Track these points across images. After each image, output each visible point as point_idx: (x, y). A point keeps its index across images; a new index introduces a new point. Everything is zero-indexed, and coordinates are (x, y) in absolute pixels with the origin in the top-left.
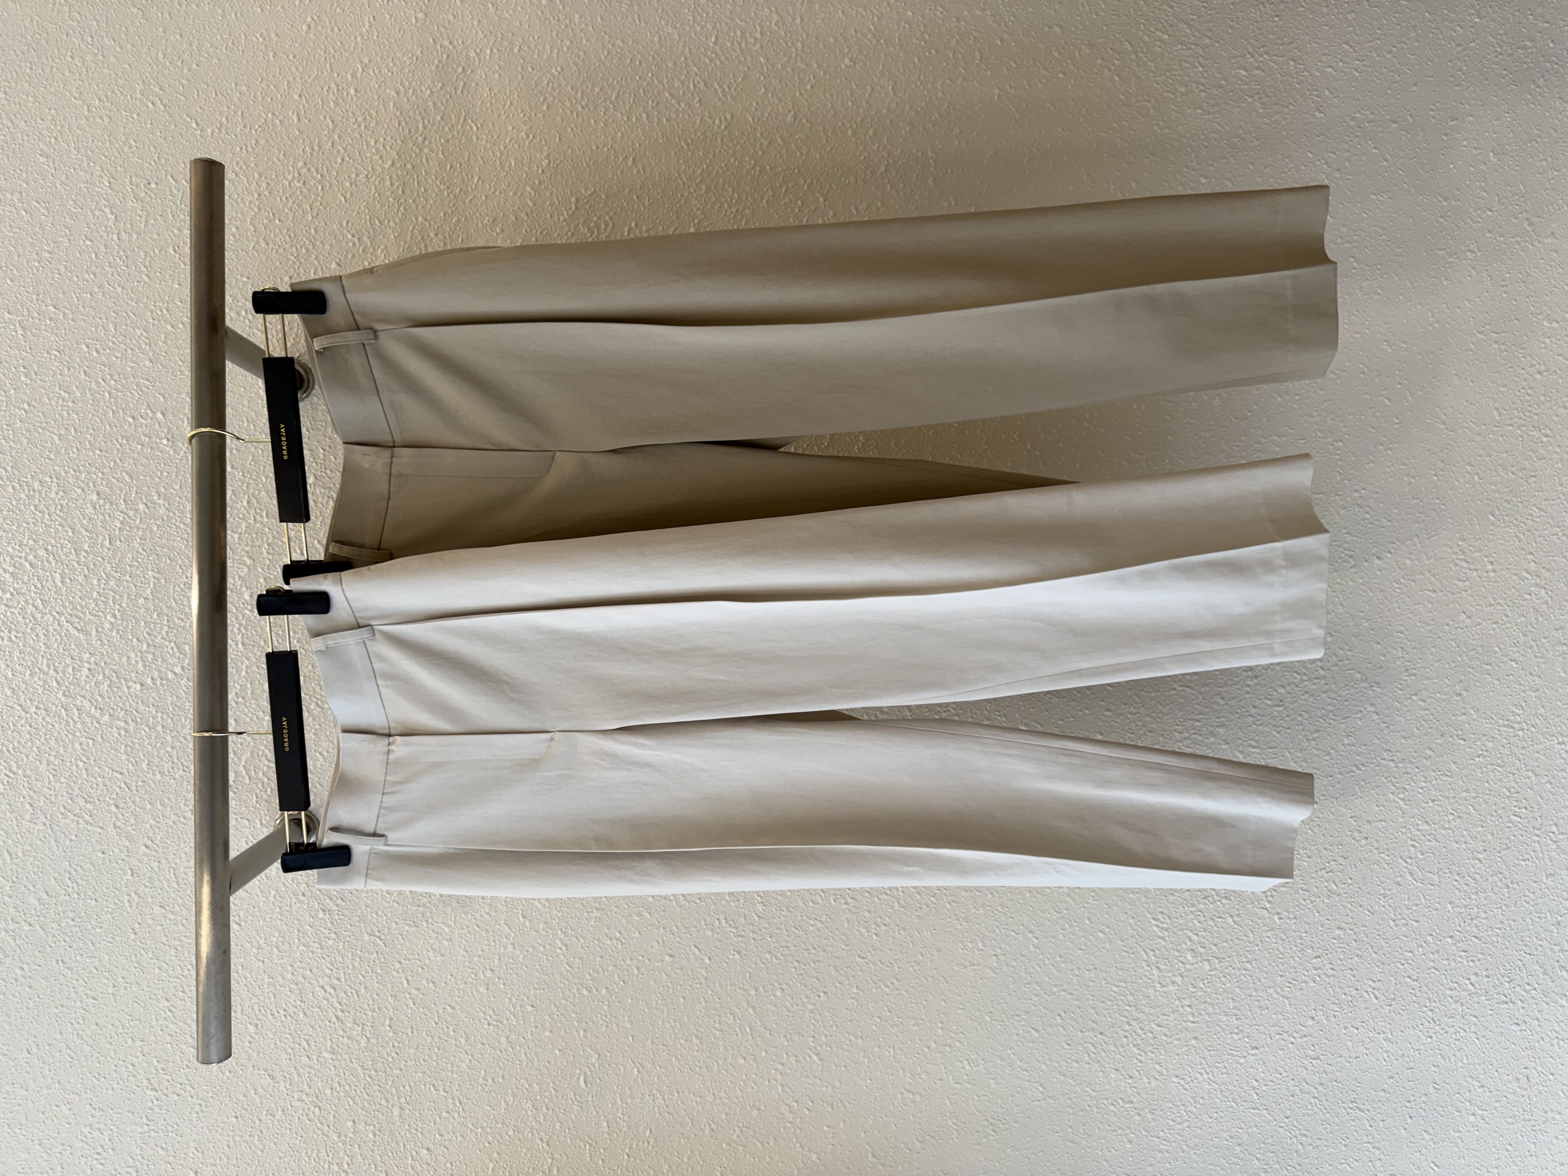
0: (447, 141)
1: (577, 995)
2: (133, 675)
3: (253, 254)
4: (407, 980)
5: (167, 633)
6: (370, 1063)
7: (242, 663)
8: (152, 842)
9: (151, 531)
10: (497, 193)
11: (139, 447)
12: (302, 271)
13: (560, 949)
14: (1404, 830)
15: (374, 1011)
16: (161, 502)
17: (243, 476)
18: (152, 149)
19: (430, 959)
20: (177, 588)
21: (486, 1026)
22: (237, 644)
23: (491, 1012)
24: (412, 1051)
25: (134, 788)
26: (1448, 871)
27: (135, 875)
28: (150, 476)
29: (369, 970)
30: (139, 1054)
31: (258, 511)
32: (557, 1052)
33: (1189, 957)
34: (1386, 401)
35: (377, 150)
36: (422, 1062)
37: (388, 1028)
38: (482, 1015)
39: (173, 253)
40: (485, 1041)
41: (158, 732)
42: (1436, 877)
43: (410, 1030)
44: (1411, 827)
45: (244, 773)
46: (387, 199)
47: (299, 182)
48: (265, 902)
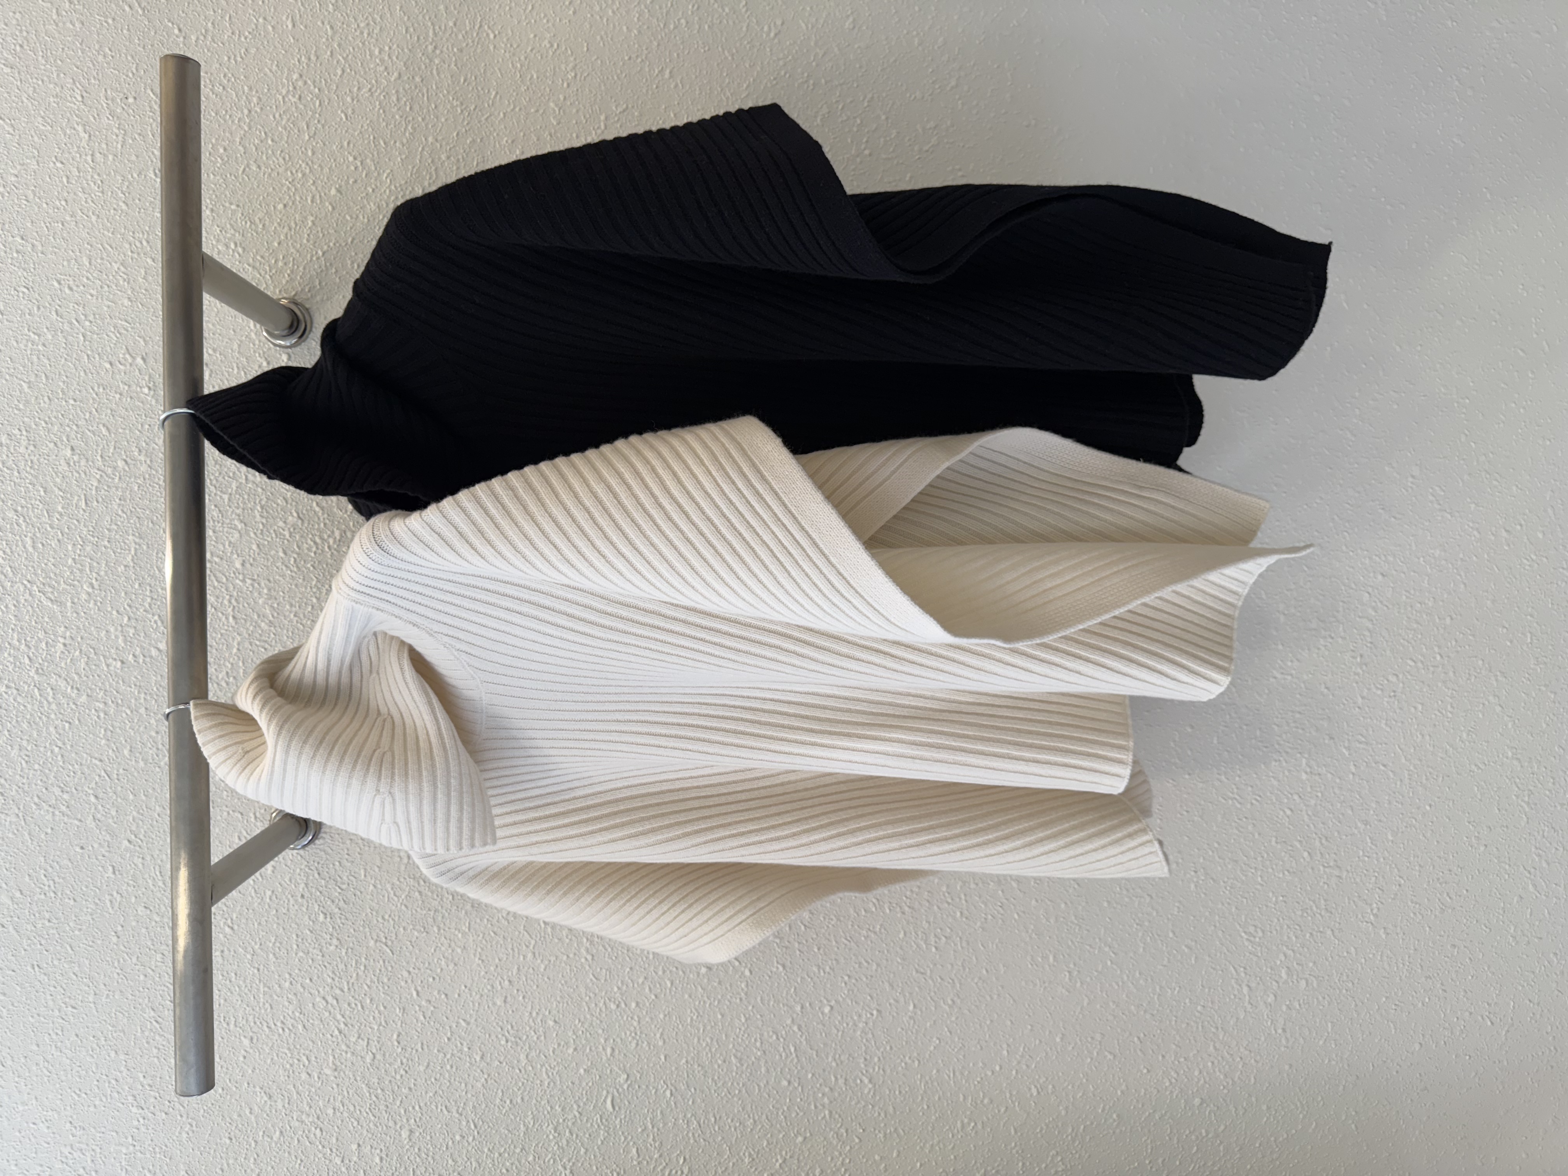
0: (461, 50)
1: (604, 1010)
2: (113, 651)
3: (243, 179)
4: (417, 992)
5: (150, 605)
6: (376, 1081)
8: (136, 837)
10: (517, 109)
11: (118, 396)
12: (298, 198)
13: (586, 959)
14: (1528, 838)
15: (380, 1024)
16: (142, 458)
18: (129, 58)
19: (441, 969)
21: (503, 1042)
22: (227, 618)
23: (509, 1027)
24: (422, 1068)
25: (115, 776)
27: (117, 873)
28: (130, 430)
29: (375, 979)
30: (122, 1069)
32: (582, 1071)
33: (1284, 975)
34: (1521, 353)
35: (382, 60)
36: (433, 1080)
37: (396, 1043)
38: (500, 1029)
40: (502, 1059)
41: (141, 715)
43: (420, 1045)
44: (1535, 833)
46: (393, 117)
47: (294, 96)
48: (259, 904)
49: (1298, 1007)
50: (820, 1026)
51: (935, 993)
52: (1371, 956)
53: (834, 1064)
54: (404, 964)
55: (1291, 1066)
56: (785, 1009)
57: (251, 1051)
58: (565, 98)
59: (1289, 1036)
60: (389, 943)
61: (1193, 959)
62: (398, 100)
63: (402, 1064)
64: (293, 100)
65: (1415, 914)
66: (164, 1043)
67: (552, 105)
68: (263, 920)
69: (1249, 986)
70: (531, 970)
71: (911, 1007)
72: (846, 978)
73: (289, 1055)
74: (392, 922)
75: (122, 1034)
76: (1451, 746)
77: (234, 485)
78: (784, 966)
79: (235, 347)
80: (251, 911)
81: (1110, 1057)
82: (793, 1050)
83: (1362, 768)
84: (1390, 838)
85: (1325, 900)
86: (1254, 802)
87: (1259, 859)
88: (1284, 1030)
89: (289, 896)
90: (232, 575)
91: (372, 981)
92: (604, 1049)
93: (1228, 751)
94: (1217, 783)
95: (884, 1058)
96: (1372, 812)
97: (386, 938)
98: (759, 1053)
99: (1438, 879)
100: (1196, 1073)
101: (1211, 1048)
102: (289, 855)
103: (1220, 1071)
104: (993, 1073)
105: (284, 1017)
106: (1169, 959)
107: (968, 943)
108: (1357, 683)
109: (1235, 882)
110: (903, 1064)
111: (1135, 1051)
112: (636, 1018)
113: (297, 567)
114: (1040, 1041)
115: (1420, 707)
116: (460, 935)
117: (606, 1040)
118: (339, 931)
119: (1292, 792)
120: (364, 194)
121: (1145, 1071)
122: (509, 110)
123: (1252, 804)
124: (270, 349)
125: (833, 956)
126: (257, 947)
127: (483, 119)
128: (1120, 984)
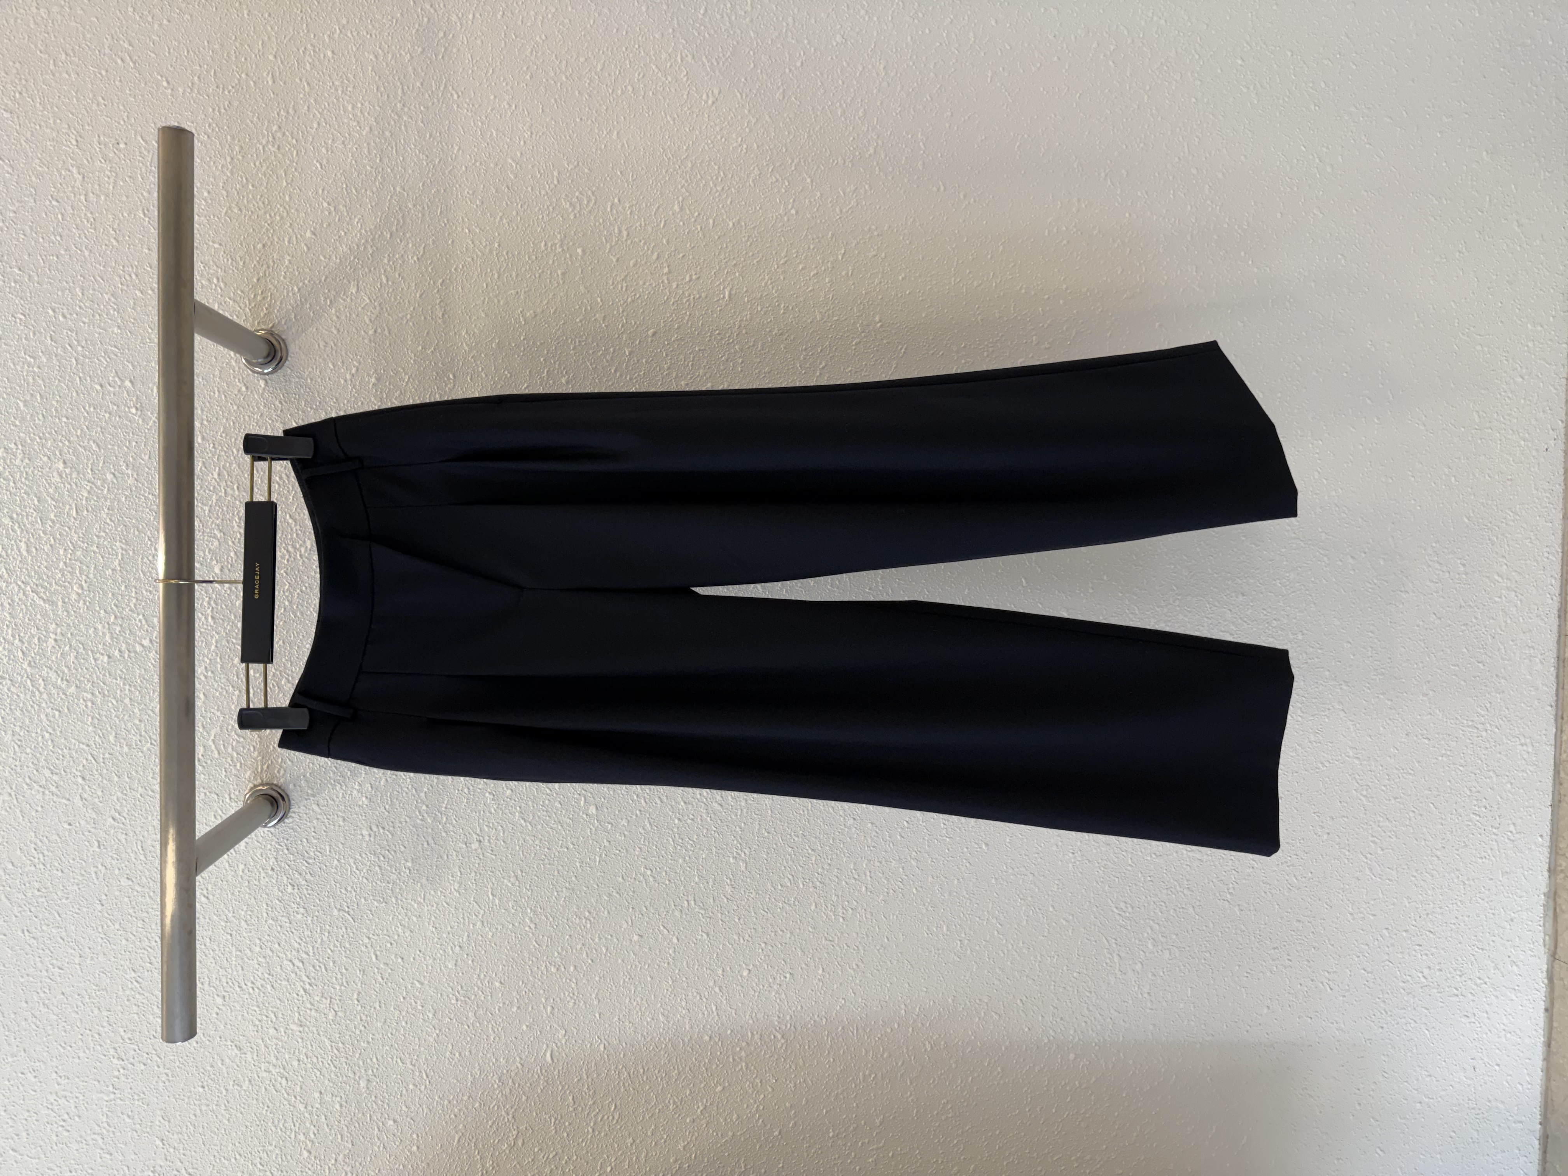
0: (427, 108)
1: (545, 972)
2: (100, 646)
3: (225, 220)
4: (376, 956)
5: (135, 605)
6: (338, 1036)
7: (212, 637)
8: (119, 814)
9: (119, 501)
10: (478, 164)
11: (107, 415)
12: (276, 239)
13: (530, 927)
14: (1365, 827)
15: (342, 985)
16: (129, 472)
17: (214, 447)
18: (121, 107)
19: (399, 935)
20: (145, 560)
21: (454, 1002)
22: (206, 618)
23: (459, 988)
24: (379, 1025)
25: (101, 760)
26: (1406, 867)
27: (102, 847)
28: (118, 446)
29: (338, 944)
30: (105, 1024)
31: (229, 483)
32: (524, 1027)
33: (1150, 946)
34: (1368, 401)
35: (355, 115)
36: (389, 1035)
37: (356, 1002)
38: (450, 990)
39: (142, 216)
40: (452, 1016)
41: (126, 705)
42: (1394, 873)
43: (378, 1003)
44: (1371, 823)
45: (213, 747)
46: (364, 167)
47: (273, 146)
48: (233, 876)
49: (1162, 974)
50: (739, 988)
51: (842, 958)
52: (1227, 930)
53: (751, 1022)
54: (365, 931)
55: (1155, 1026)
56: (709, 972)
57: (224, 1008)
58: (522, 155)
59: (1153, 999)
60: (352, 912)
61: (1070, 931)
62: (369, 152)
63: (361, 1020)
67: (510, 161)
68: (236, 890)
69: (1119, 956)
70: (480, 938)
71: (820, 972)
72: (763, 945)
73: (258, 1012)
74: (354, 893)
75: (104, 993)
77: (214, 498)
78: (708, 935)
79: (217, 373)
80: (225, 883)
81: (996, 1017)
82: (714, 1009)
85: (1188, 880)
88: (1149, 994)
89: (261, 870)
91: (335, 946)
92: (544, 1007)
95: (796, 1016)
97: (348, 907)
98: (684, 1012)
100: (1072, 1032)
101: (1085, 1010)
102: (260, 831)
103: (1093, 1031)
104: (892, 1030)
105: (255, 978)
106: (1049, 931)
107: (872, 914)
111: (1018, 1011)
112: (574, 980)
114: (934, 1002)
116: (416, 905)
117: (546, 999)
118: (305, 901)
120: (337, 237)
121: (1026, 1030)
122: (470, 164)
124: (248, 375)
125: (752, 926)
126: (230, 915)
127: (447, 172)
128: (1006, 952)
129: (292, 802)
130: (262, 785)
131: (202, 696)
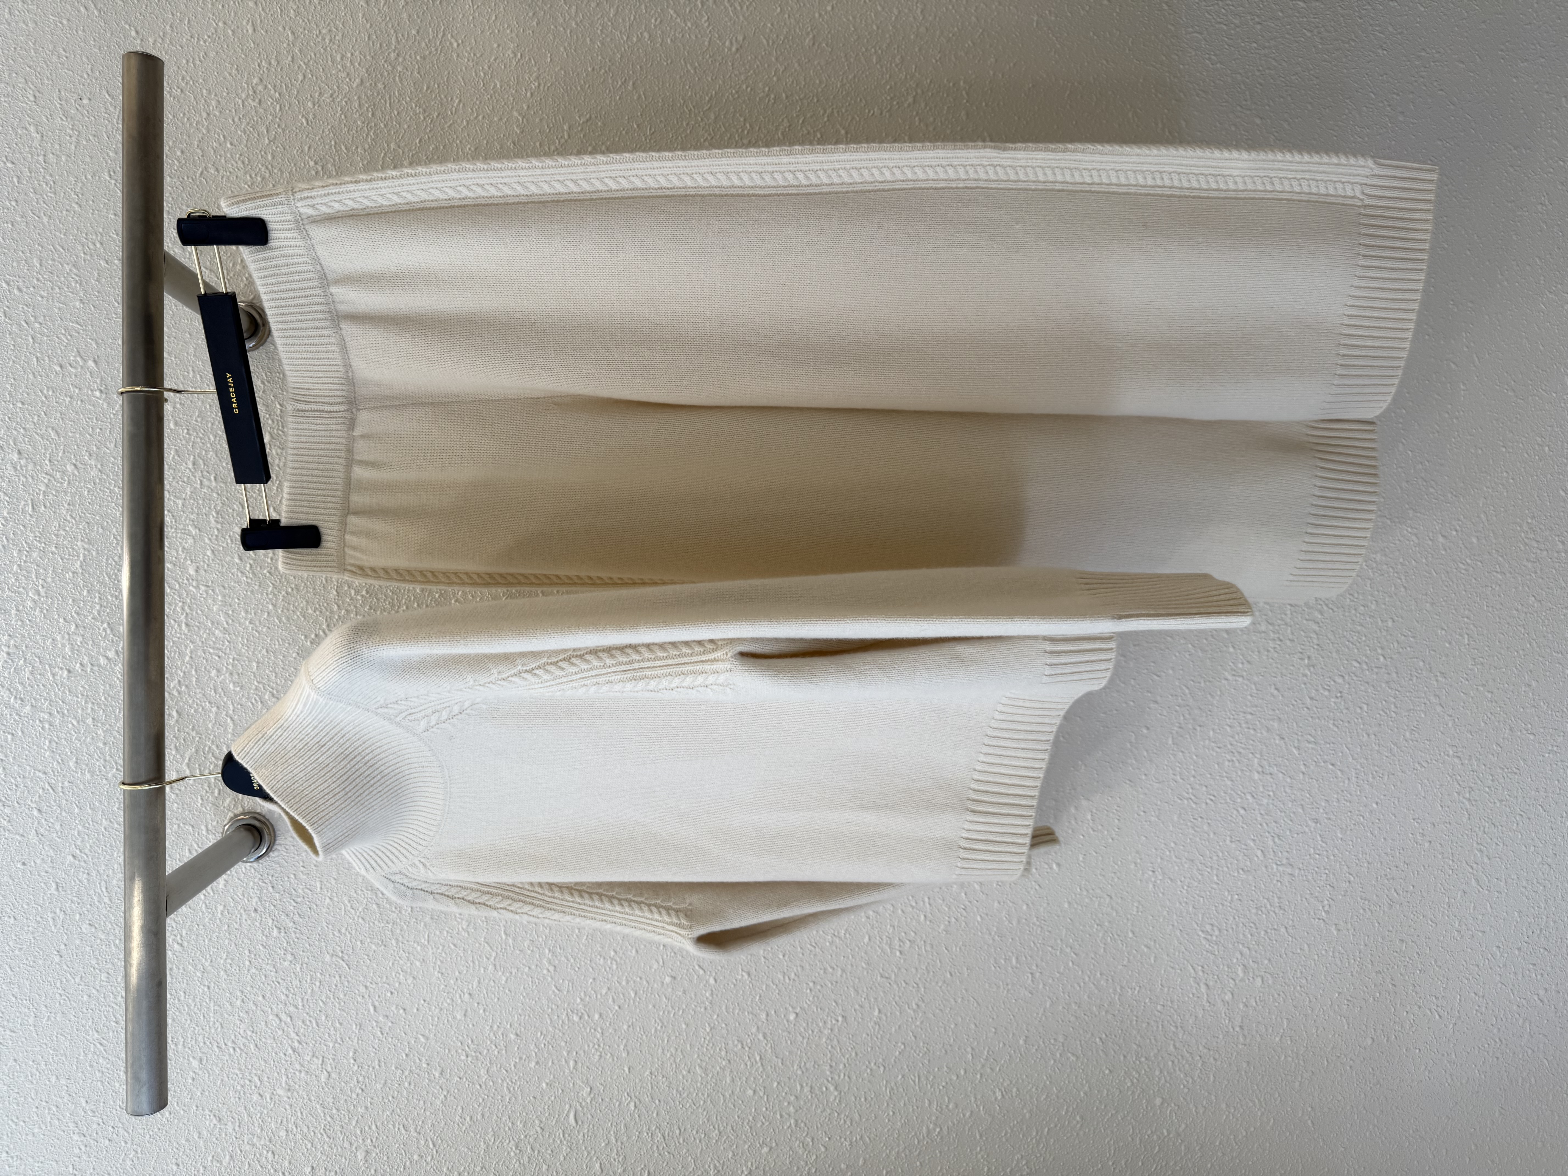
0: (424, 58)
1: (566, 1022)
2: (59, 660)
4: (375, 1007)
5: (99, 612)
6: (331, 1100)
8: (81, 851)
9: (81, 495)
11: (68, 399)
16: (92, 462)
18: (84, 59)
19: (400, 983)
24: (379, 1086)
25: (60, 789)
27: (60, 889)
28: (80, 434)
29: (330, 995)
30: (64, 1094)
32: (544, 1085)
33: (1240, 973)
34: (1453, 366)
35: (344, 66)
36: (390, 1098)
38: (460, 1044)
40: (462, 1074)
41: (88, 725)
42: (1503, 884)
43: (377, 1062)
44: (1477, 829)
46: (355, 122)
47: (254, 100)
48: (210, 919)
50: (785, 1034)
51: (900, 997)
52: (1323, 952)
54: (361, 978)
55: (1248, 1063)
57: (200, 1073)
58: (528, 107)
59: (1246, 1032)
60: (346, 957)
62: (360, 105)
64: (252, 104)
65: (1364, 910)
66: (109, 1066)
67: (515, 114)
68: (214, 935)
69: (1207, 985)
71: (876, 1013)
72: (811, 984)
73: (240, 1076)
74: (349, 936)
76: (1395, 744)
78: (749, 974)
80: (201, 927)
81: (1073, 1058)
82: (758, 1059)
83: (1312, 767)
84: (1339, 835)
85: (1279, 898)
86: (1208, 801)
87: (1215, 858)
88: (1241, 1027)
89: (242, 911)
90: (185, 581)
91: (327, 997)
92: (566, 1062)
93: (1182, 752)
94: (1172, 784)
95: (849, 1065)
96: (1321, 811)
97: (342, 952)
98: (724, 1063)
99: (1386, 875)
100: (1157, 1073)
101: (1172, 1047)
102: (242, 868)
103: (1180, 1070)
104: (958, 1077)
105: (235, 1035)
106: (1128, 959)
107: (932, 947)
108: (1305, 684)
109: (1192, 881)
110: (869, 1071)
111: (1097, 1051)
113: (253, 573)
114: (1004, 1044)
115: (1365, 707)
116: (419, 948)
118: (293, 946)
119: (1246, 791)
121: (1107, 1072)
122: (472, 118)
123: (1207, 804)
125: (798, 963)
128: (1082, 984)
129: (278, 833)
130: (244, 814)
131: (174, 714)
